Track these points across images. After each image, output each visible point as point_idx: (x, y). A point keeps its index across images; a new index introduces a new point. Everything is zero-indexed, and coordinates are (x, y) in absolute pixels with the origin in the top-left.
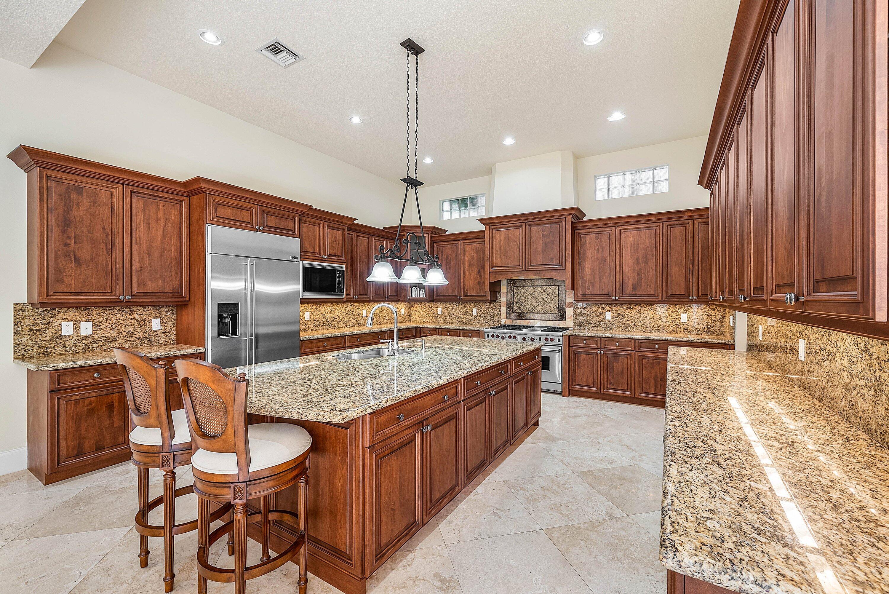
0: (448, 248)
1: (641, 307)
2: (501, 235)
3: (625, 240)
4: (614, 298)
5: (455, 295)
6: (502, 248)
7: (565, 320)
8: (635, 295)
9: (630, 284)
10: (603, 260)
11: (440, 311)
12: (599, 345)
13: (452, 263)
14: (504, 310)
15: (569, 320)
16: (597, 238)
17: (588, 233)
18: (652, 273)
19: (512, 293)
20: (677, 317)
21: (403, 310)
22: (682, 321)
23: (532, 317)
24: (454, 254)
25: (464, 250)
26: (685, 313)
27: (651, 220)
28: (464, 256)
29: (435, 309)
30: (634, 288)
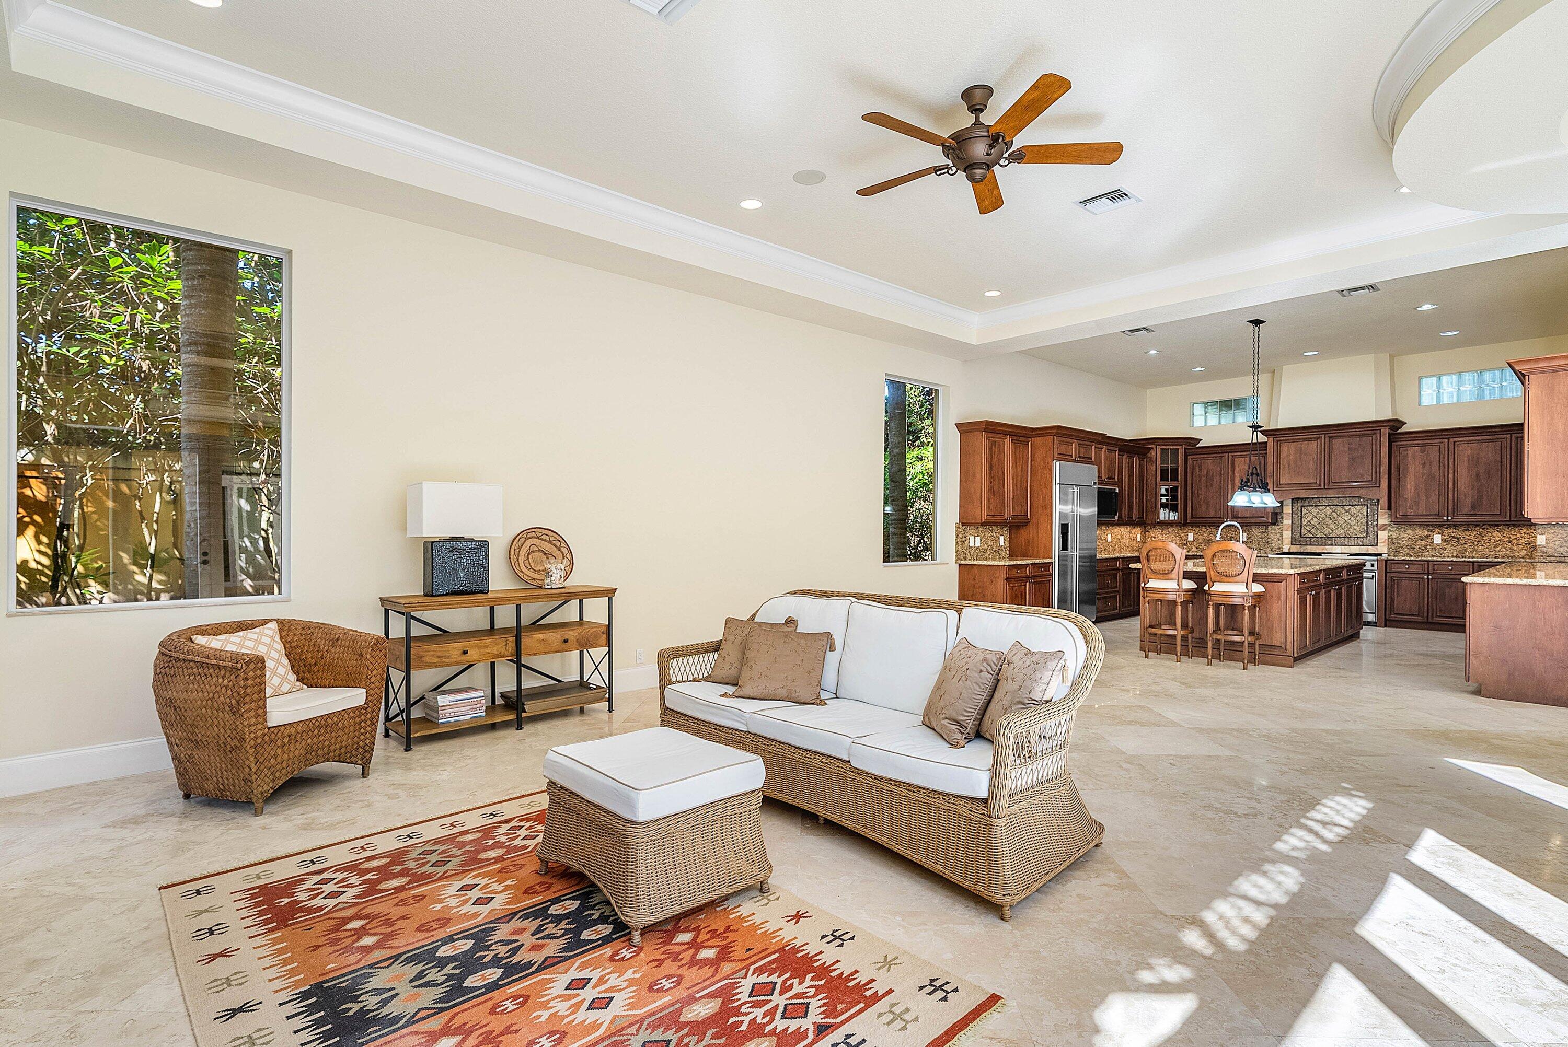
0: (1209, 462)
1: (1483, 529)
2: (1288, 450)
3: (1460, 453)
4: (1445, 518)
5: (1220, 517)
6: (1291, 462)
7: (1377, 545)
8: (1475, 515)
9: (1468, 501)
10: (1431, 476)
11: (1191, 537)
12: (1426, 570)
13: (1215, 480)
14: (1287, 535)
15: (1382, 544)
16: (1423, 451)
17: (1411, 446)
18: (1497, 490)
19: (1299, 514)
20: (1532, 539)
21: (1139, 536)
22: (1538, 544)
23: (1329, 543)
24: (1219, 469)
25: (1233, 464)
26: (1543, 534)
27: (1495, 432)
28: (1233, 471)
29: (1182, 535)
30: (1473, 507)
